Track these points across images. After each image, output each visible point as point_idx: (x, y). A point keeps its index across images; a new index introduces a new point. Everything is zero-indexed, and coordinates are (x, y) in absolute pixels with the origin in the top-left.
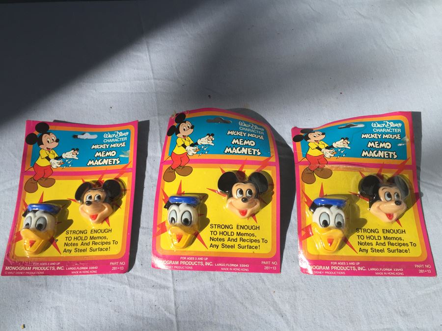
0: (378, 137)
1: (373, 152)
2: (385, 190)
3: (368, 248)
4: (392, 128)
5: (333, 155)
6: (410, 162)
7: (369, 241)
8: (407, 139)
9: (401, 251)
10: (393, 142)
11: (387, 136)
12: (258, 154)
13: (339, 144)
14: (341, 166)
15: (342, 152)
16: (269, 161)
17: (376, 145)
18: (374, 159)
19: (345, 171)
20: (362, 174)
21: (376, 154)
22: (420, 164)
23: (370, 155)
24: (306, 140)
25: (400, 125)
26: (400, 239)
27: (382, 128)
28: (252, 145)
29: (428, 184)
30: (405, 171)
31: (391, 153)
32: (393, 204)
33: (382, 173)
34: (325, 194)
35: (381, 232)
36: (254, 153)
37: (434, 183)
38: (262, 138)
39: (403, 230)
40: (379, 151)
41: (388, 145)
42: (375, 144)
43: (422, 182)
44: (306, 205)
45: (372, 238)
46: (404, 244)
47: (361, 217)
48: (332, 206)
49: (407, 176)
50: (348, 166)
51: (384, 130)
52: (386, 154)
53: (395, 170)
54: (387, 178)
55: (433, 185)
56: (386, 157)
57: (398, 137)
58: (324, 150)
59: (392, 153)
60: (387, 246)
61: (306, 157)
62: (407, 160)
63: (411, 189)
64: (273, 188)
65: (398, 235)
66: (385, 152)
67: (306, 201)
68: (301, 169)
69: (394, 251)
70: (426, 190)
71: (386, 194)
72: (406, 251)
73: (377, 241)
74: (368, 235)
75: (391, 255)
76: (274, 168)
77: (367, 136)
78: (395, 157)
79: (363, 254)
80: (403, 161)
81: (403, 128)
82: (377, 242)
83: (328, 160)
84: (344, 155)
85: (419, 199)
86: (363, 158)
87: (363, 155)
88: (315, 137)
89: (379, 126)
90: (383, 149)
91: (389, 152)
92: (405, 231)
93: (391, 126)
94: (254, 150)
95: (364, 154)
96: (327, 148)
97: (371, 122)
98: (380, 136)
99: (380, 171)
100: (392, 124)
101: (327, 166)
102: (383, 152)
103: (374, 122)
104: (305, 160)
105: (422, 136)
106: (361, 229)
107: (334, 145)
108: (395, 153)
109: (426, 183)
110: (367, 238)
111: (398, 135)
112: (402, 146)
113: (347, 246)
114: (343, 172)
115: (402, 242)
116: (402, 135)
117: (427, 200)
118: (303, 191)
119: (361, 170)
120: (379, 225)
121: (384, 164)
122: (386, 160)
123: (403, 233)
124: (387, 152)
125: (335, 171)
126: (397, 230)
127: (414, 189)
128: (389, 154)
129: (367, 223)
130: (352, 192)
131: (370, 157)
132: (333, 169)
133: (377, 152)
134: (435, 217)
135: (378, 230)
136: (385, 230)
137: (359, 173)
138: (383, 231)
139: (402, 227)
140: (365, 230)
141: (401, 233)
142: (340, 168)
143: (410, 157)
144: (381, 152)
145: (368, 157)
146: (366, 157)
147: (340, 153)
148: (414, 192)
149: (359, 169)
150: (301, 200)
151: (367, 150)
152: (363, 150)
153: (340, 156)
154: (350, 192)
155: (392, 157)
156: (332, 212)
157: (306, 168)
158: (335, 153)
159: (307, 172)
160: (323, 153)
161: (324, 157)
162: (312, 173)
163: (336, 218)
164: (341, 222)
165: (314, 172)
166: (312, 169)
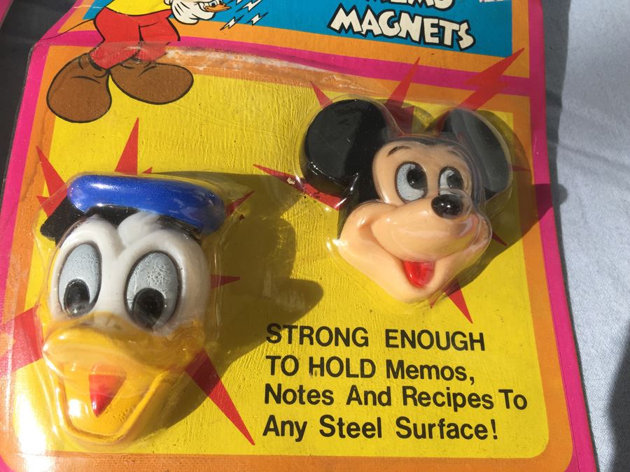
1: (377, 17)
2: (401, 156)
3: (309, 414)
5: (210, 15)
6: (520, 68)
7: (321, 383)
9: (456, 432)
14: (237, 60)
15: (251, 6)
18: (380, 44)
20: (321, 96)
21: (391, 26)
22: (560, 87)
23: (366, 26)
26: (460, 373)
29: (587, 155)
30: (500, 98)
31: (449, 27)
32: (425, 212)
33: (408, 102)
34: (141, 169)
35: (377, 339)
37: (608, 154)
39: (476, 337)
40: (405, 17)
43: (566, 147)
45: (335, 367)
46: (473, 400)
47: (301, 271)
48: (132, 212)
49: (505, 117)
52: (429, 30)
53: (464, 95)
54: (425, 121)
55: (606, 160)
56: (429, 39)
59: (456, 27)
60: (398, 408)
61: (94, 20)
62: (511, 58)
63: (520, 169)
65: (453, 358)
66: (428, 22)
67: (46, 194)
68: (56, 57)
69: (425, 432)
70: (579, 179)
72: (480, 432)
73: (352, 381)
74: (318, 352)
75: (412, 448)
78: (467, 41)
79: (282, 446)
80: (495, 60)
82: (354, 388)
83: (183, 32)
84: (256, 19)
85: (552, 209)
86: (336, 38)
87: (336, 25)
90: (421, 9)
91: (442, 23)
92: (481, 341)
95: (341, 19)
101: (174, 55)
102: (418, 19)
106: (291, 328)
108: (465, 26)
109: (578, 151)
110: (312, 366)
112: (496, 3)
113: (208, 407)
114: (241, 82)
115: (465, 388)
117: (583, 215)
118: (40, 152)
119: (324, 81)
120: (371, 311)
121: (420, 63)
122: (429, 50)
123: (472, 348)
124: (435, 21)
125: (207, 77)
126: (447, 333)
127: (532, 169)
128: (444, 28)
129: (321, 303)
130: (267, 167)
131: (365, 36)
132: (201, 69)
133: (396, 19)
134: (610, 281)
135: (366, 332)
136: (398, 335)
137: (312, 92)
138: (388, 338)
139: (472, 322)
140: (306, 332)
141: (465, 347)
142: (230, 68)
143: (523, 49)
144: (413, 20)
145: (354, 33)
146: (347, 31)
147: (241, 9)
148: (533, 183)
149: (313, 79)
150: (23, 189)
151: (354, 8)
152: (341, 6)
153: (236, 21)
154: (259, 167)
155: (455, 41)
156: (124, 242)
157: (80, 57)
158: (219, 8)
159: (79, 72)
160: (171, 4)
161: (169, 20)
162: (98, 80)
163: (137, 271)
164: (163, 294)
165: (108, 72)
166: (103, 63)
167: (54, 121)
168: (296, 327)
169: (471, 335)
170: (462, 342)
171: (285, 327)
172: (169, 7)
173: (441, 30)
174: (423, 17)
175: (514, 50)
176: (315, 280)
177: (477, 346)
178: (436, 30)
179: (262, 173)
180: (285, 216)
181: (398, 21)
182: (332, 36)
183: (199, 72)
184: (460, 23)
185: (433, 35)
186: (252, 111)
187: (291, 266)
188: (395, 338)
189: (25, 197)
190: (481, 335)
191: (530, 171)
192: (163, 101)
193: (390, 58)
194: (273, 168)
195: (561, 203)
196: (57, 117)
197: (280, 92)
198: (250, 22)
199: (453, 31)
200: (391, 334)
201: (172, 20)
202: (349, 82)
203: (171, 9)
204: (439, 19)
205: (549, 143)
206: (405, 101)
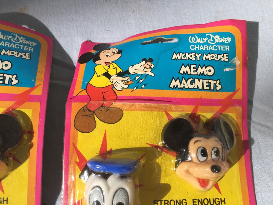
0: (196, 57)
1: (186, 81)
2: (199, 144)
4: (218, 44)
5: (127, 86)
6: (239, 96)
8: (238, 61)
10: (218, 65)
11: (209, 57)
12: (13, 83)
13: (138, 69)
14: (138, 104)
15: (141, 81)
16: (31, 94)
17: (193, 70)
18: (188, 92)
19: (143, 110)
20: (168, 115)
21: (192, 84)
22: (253, 96)
23: (182, 85)
24: (94, 61)
25: (229, 39)
27: (203, 44)
28: (5, 68)
29: (262, 125)
30: (231, 108)
31: (213, 82)
33: (198, 113)
34: (108, 149)
36: (6, 82)
37: (269, 124)
38: (27, 56)
39: (223, 200)
40: (197, 80)
41: (210, 71)
42: (190, 68)
43: (254, 122)
44: (77, 167)
47: (163, 181)
50: (148, 104)
51: (205, 48)
52: (205, 84)
53: (217, 108)
54: (205, 120)
55: (268, 127)
56: (205, 88)
57: (225, 59)
58: (114, 78)
59: (215, 82)
61: (86, 89)
62: (235, 92)
63: (238, 135)
64: (31, 137)
66: (205, 81)
67: (78, 160)
68: (75, 107)
70: (259, 135)
71: (200, 149)
76: (38, 105)
77: (180, 56)
78: (219, 87)
80: (231, 93)
81: (232, 44)
83: (119, 94)
84: (143, 86)
85: (249, 149)
86: (172, 91)
87: (172, 86)
88: (107, 56)
89: (198, 41)
90: (202, 76)
91: (210, 81)
92: (224, 201)
93: (217, 41)
94: (8, 77)
95: (174, 83)
96: (120, 75)
97: (188, 36)
98: (198, 56)
99: (196, 109)
100: (218, 39)
101: (117, 105)
102: (201, 80)
103: (193, 35)
104: (84, 93)
105: (257, 56)
106: (161, 201)
107: (131, 70)
108: (218, 82)
111: (225, 55)
112: (230, 71)
114: (140, 112)
116: (231, 55)
117: (260, 149)
118: (74, 145)
119: (168, 108)
120: (187, 193)
121: (202, 98)
122: (206, 92)
123: (221, 204)
124: (208, 81)
125: (128, 112)
126: (213, 199)
127: (242, 135)
128: (211, 83)
129: (171, 191)
130: (150, 143)
131: (182, 89)
132: (126, 108)
133: (193, 81)
134: (268, 175)
135: (186, 200)
136: (197, 201)
137: (164, 113)
138: (193, 202)
139: (221, 194)
140: (166, 202)
141: (219, 204)
142: (136, 107)
143: (240, 88)
144: (199, 81)
145: (178, 88)
146: (176, 88)
147: (138, 82)
148: (242, 140)
149: (165, 108)
150: (70, 159)
151: (178, 78)
152: (173, 78)
153: (137, 88)
154: (148, 144)
155: (215, 88)
156: (110, 186)
157: (83, 107)
158: (130, 83)
159: (84, 113)
160: (113, 82)
161: (113, 89)
162: (91, 116)
163: (115, 197)
164: (124, 203)
165: (94, 113)
166: (92, 109)
167: (77, 133)
168: (163, 201)
169: (221, 199)
170: (218, 202)
171: (159, 201)
172: (112, 83)
173: (210, 84)
174: (203, 79)
175: (236, 89)
176: (168, 183)
177: (223, 203)
178: (208, 84)
179: (149, 146)
180: (157, 161)
181: (194, 82)
182: (171, 91)
183: (125, 110)
184: (217, 81)
185: (207, 86)
186: (144, 123)
187: (160, 179)
188: (196, 202)
189: (71, 162)
190: (224, 199)
191: (241, 135)
192: (114, 122)
193: (192, 97)
194: (152, 143)
195: (252, 145)
196: (78, 131)
197: (153, 115)
198: (141, 88)
199: (214, 84)
200: (194, 201)
201: (114, 89)
202: (177, 107)
203: (113, 84)
204: (209, 80)
205: (248, 120)
206: (197, 113)
